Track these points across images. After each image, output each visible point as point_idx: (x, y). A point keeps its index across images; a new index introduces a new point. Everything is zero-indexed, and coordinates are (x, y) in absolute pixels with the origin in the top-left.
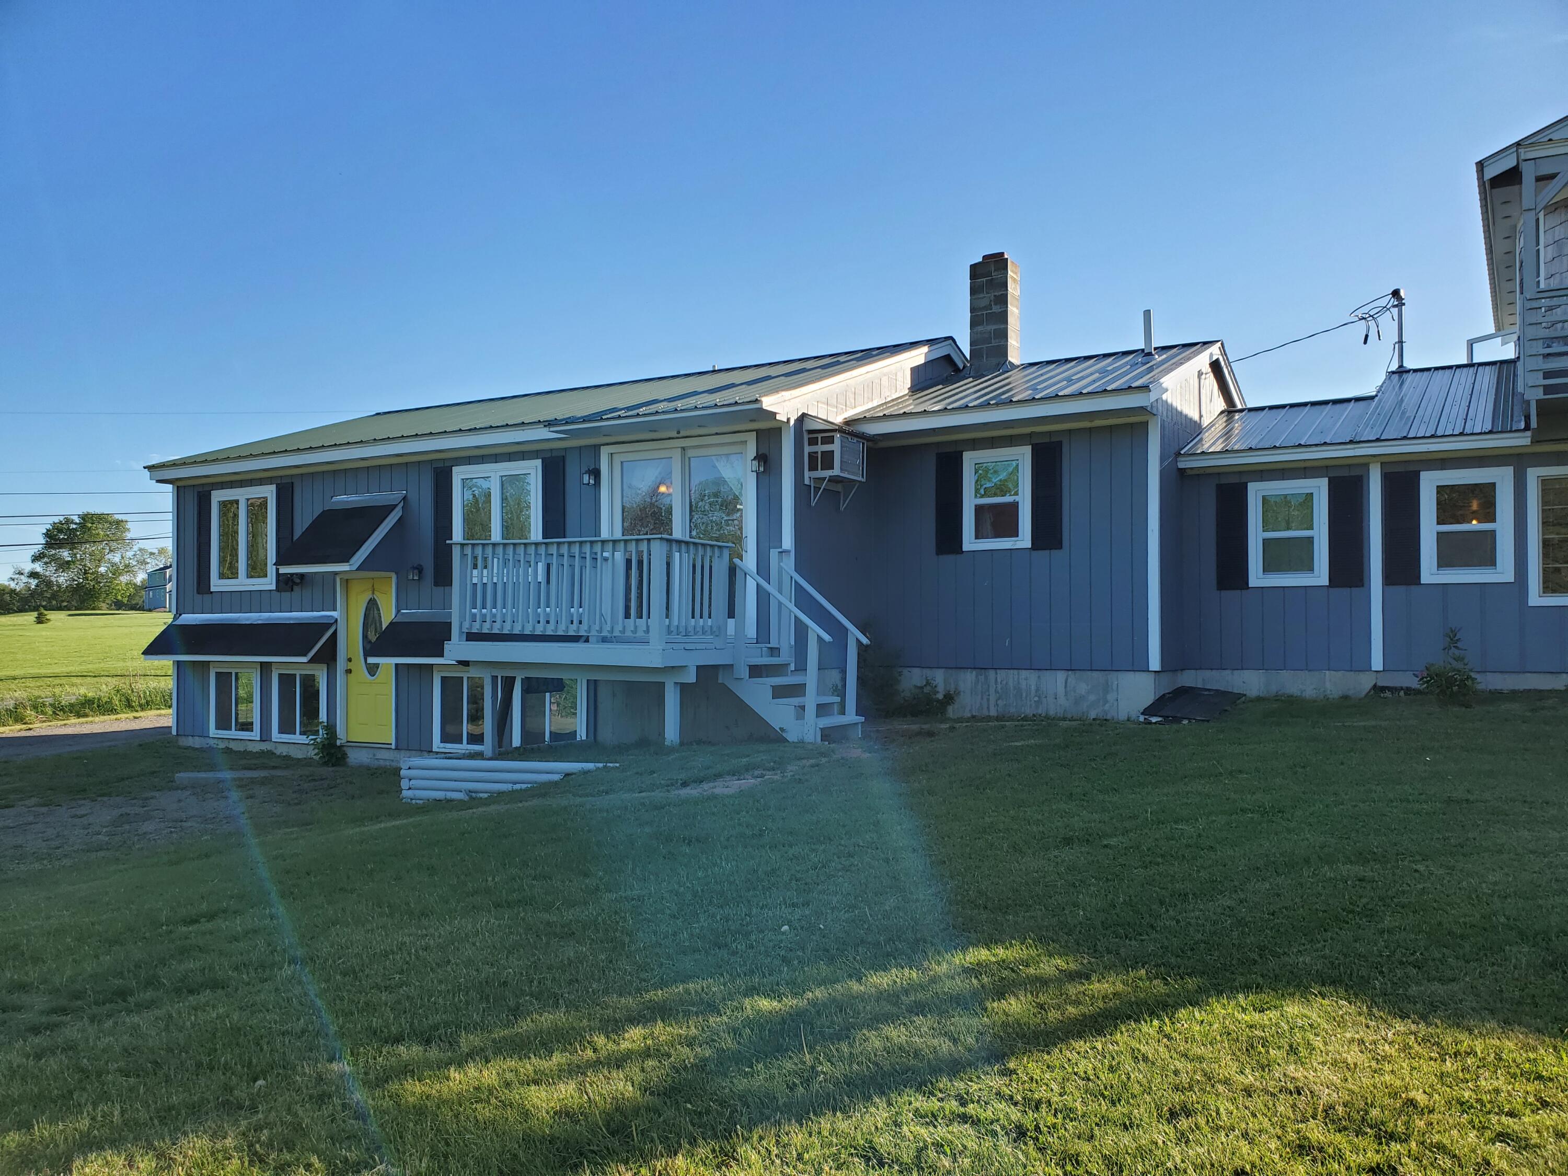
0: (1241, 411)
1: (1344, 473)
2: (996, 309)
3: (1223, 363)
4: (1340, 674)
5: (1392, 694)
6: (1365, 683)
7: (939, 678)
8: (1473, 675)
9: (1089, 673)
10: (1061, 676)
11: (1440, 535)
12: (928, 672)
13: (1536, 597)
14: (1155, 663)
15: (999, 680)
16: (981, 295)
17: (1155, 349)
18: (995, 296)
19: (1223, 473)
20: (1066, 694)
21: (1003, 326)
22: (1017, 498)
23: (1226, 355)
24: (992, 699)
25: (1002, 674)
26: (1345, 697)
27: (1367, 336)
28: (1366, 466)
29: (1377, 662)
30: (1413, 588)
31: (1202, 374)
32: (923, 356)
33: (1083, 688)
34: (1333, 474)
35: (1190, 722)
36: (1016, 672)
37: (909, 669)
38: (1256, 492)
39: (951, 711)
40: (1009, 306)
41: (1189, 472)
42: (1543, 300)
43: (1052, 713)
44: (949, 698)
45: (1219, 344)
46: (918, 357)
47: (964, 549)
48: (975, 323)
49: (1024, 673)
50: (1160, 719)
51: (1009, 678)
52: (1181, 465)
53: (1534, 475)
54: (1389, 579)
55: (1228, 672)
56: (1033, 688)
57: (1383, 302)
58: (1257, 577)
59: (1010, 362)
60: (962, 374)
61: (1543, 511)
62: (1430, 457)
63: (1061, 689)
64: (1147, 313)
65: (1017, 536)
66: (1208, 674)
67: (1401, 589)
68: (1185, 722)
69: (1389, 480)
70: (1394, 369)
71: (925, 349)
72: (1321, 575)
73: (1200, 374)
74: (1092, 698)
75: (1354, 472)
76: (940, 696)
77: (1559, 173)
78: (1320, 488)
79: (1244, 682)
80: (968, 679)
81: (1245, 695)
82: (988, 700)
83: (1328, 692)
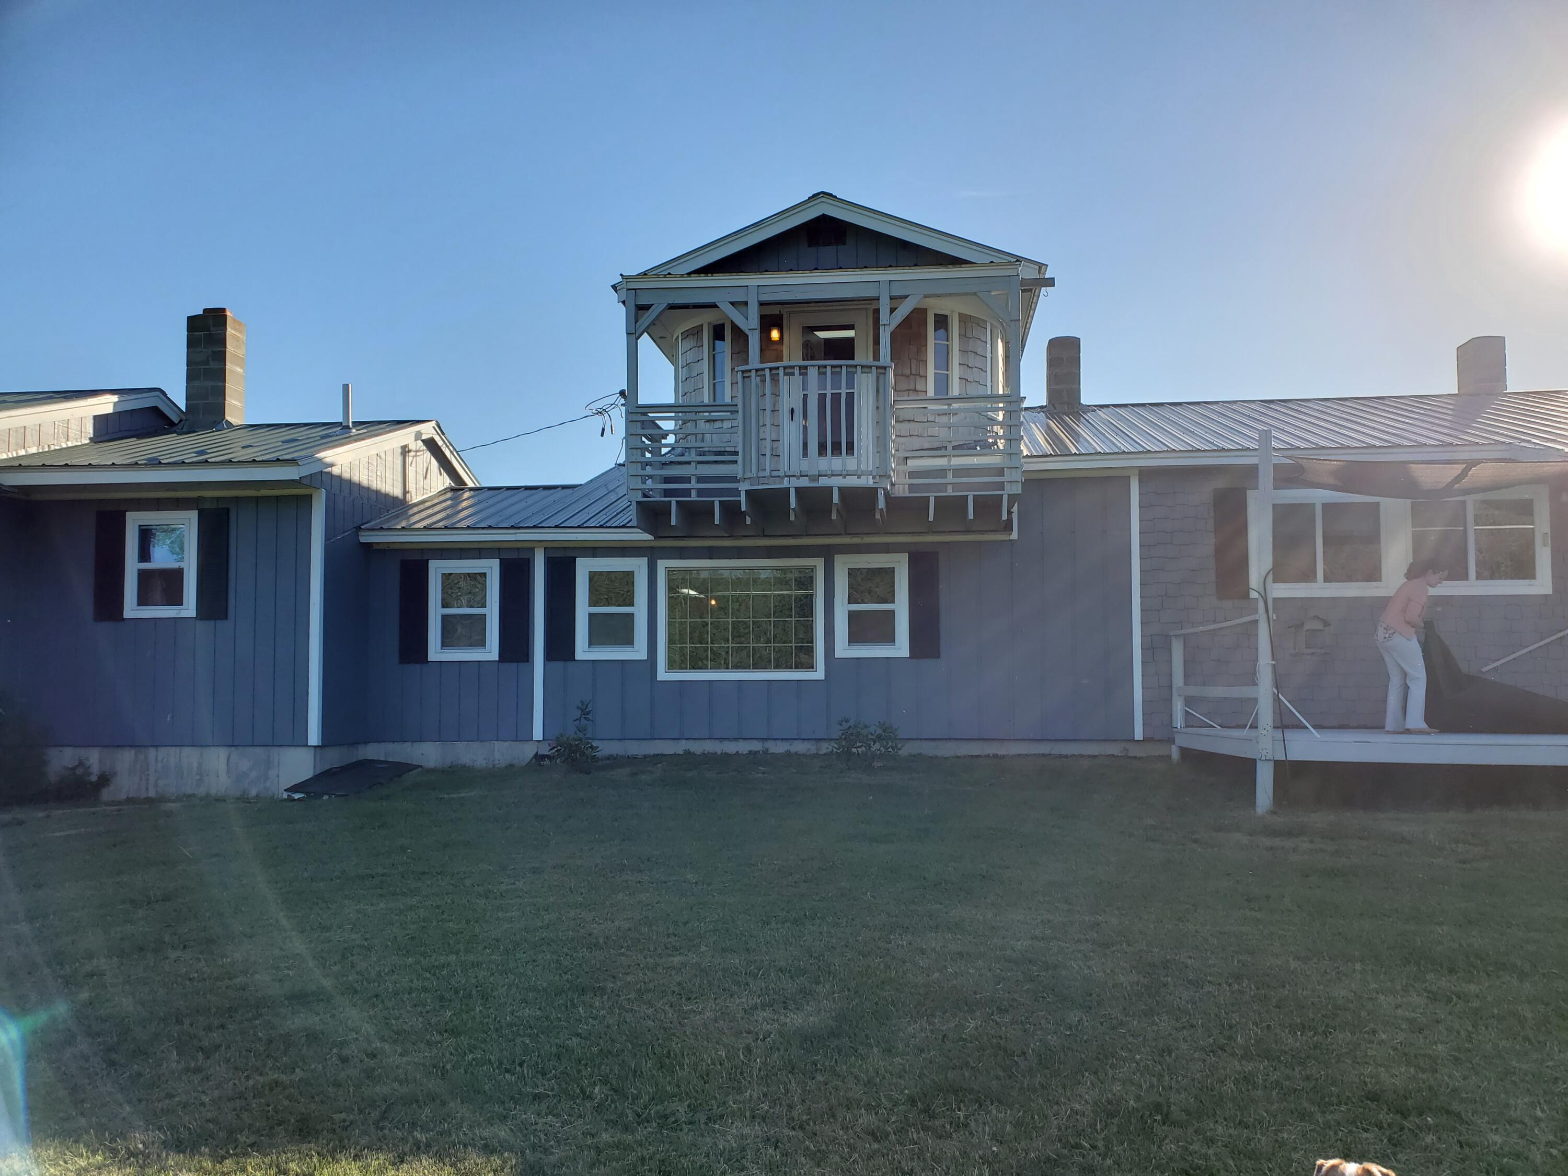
0: (471, 489)
1: (513, 555)
2: (213, 365)
3: (440, 443)
4: (507, 744)
5: (551, 761)
6: (527, 752)
7: (94, 759)
8: (595, 744)
9: (251, 749)
10: (223, 753)
11: (591, 615)
12: (83, 752)
13: (663, 675)
14: (314, 737)
15: (160, 758)
16: (198, 350)
17: (353, 423)
18: (212, 351)
19: (407, 550)
20: (228, 771)
21: (220, 384)
22: (182, 565)
23: (443, 433)
24: (152, 779)
25: (163, 751)
26: (512, 766)
27: (603, 430)
28: (533, 549)
29: (538, 734)
30: (570, 664)
31: (409, 451)
32: (112, 405)
33: (245, 765)
34: (505, 556)
35: (330, 797)
36: (178, 749)
37: (61, 748)
38: (437, 569)
39: (106, 794)
40: (228, 363)
41: (375, 547)
42: (680, 414)
43: (213, 792)
44: (104, 780)
45: (433, 424)
46: (106, 405)
47: (125, 617)
48: (191, 377)
49: (187, 751)
50: (302, 795)
51: (170, 755)
52: (363, 540)
53: (663, 565)
54: (550, 655)
55: (409, 744)
56: (195, 765)
57: (612, 400)
58: (436, 652)
59: (227, 421)
60: (175, 428)
61: (669, 598)
62: (585, 545)
63: (222, 767)
64: (346, 387)
65: (182, 604)
66: (390, 747)
67: (559, 665)
68: (326, 797)
69: (551, 563)
70: (622, 462)
71: (115, 398)
72: (491, 651)
73: (405, 451)
74: (253, 774)
75: (523, 555)
76: (94, 778)
77: (653, 305)
78: (492, 568)
79: (422, 754)
80: (125, 758)
81: (422, 767)
82: (147, 780)
83: (497, 762)
